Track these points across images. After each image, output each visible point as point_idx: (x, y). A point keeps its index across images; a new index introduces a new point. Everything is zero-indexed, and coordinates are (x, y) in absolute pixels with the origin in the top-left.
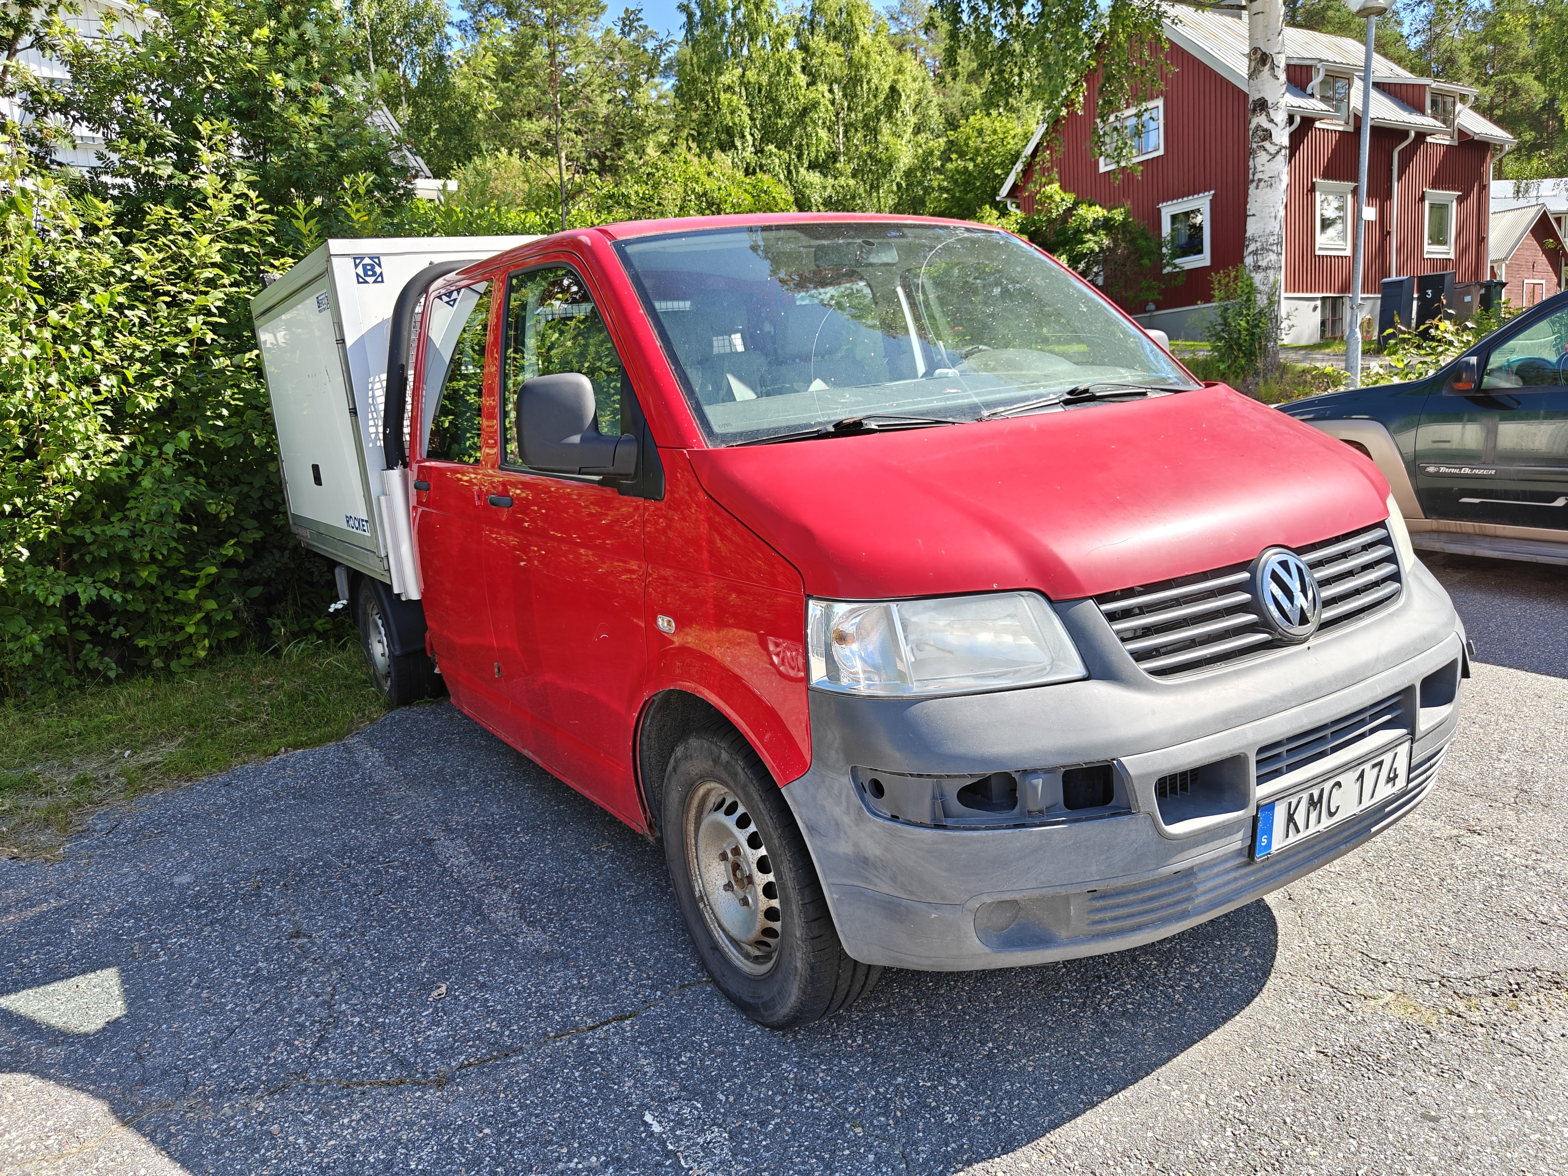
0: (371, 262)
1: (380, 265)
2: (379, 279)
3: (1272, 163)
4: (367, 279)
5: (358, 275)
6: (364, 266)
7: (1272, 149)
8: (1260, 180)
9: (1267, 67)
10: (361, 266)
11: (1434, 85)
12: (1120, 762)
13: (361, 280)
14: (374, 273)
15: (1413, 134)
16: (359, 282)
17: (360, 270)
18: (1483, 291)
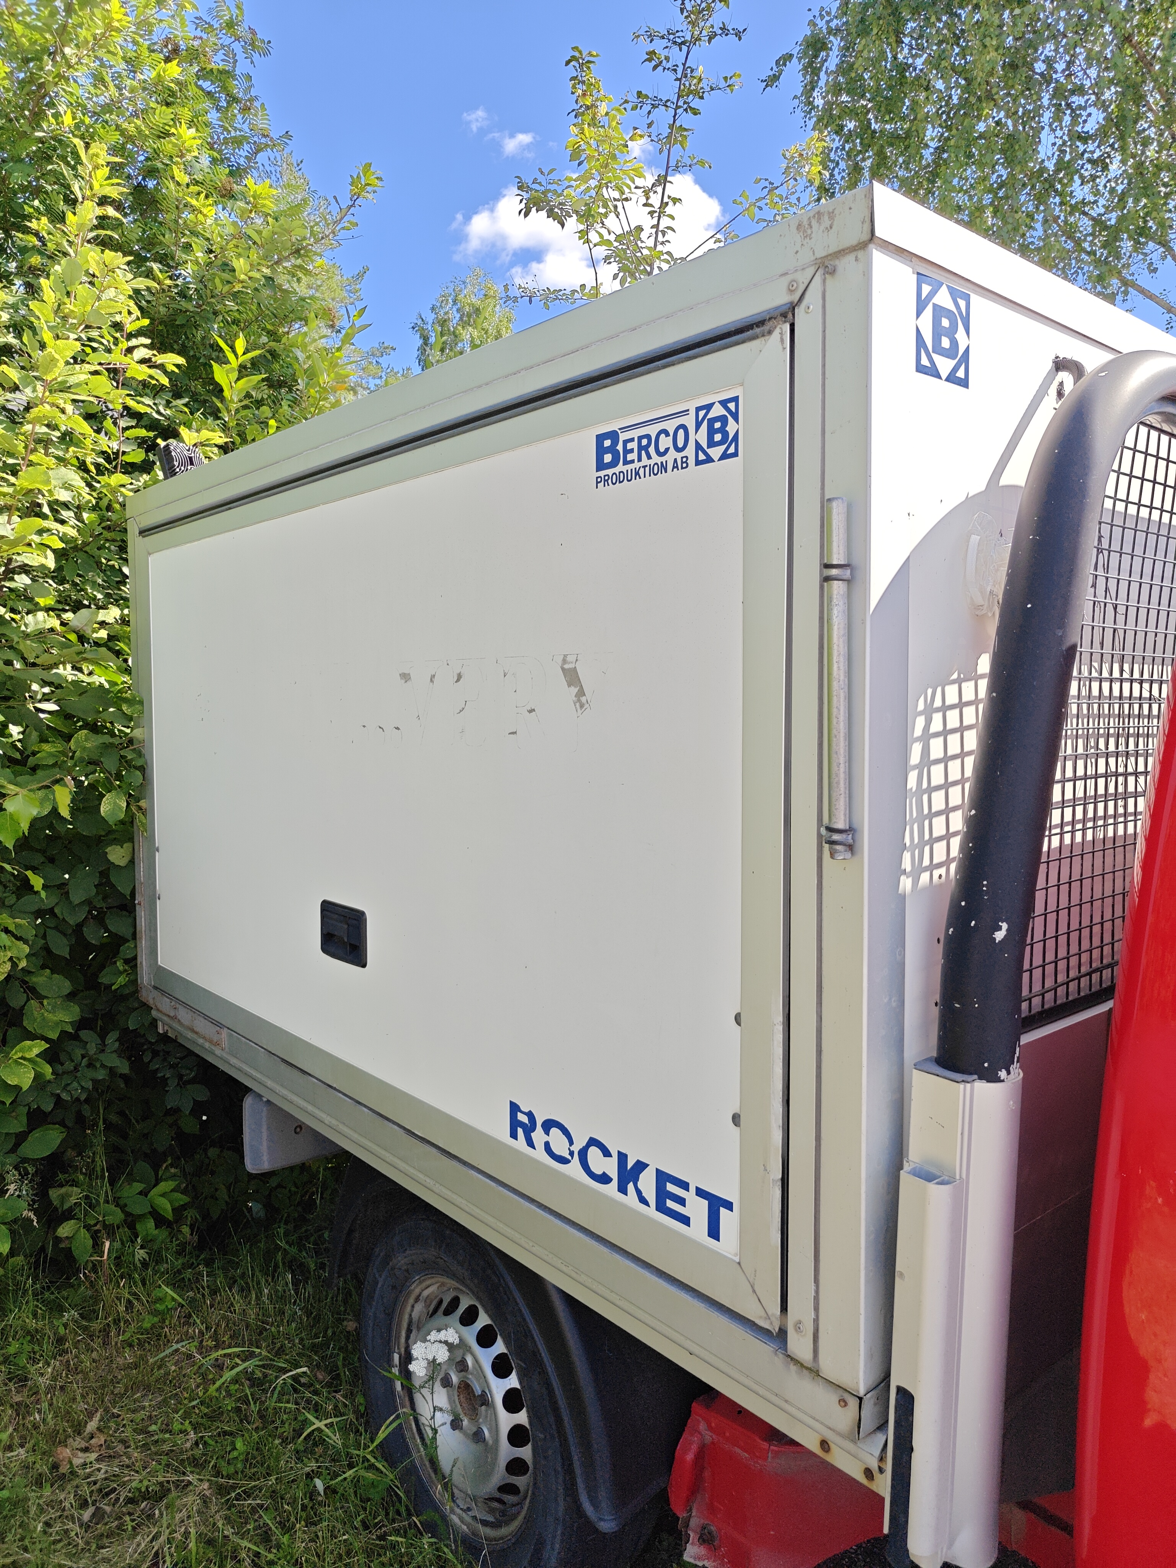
0: (950, 304)
6: (937, 313)
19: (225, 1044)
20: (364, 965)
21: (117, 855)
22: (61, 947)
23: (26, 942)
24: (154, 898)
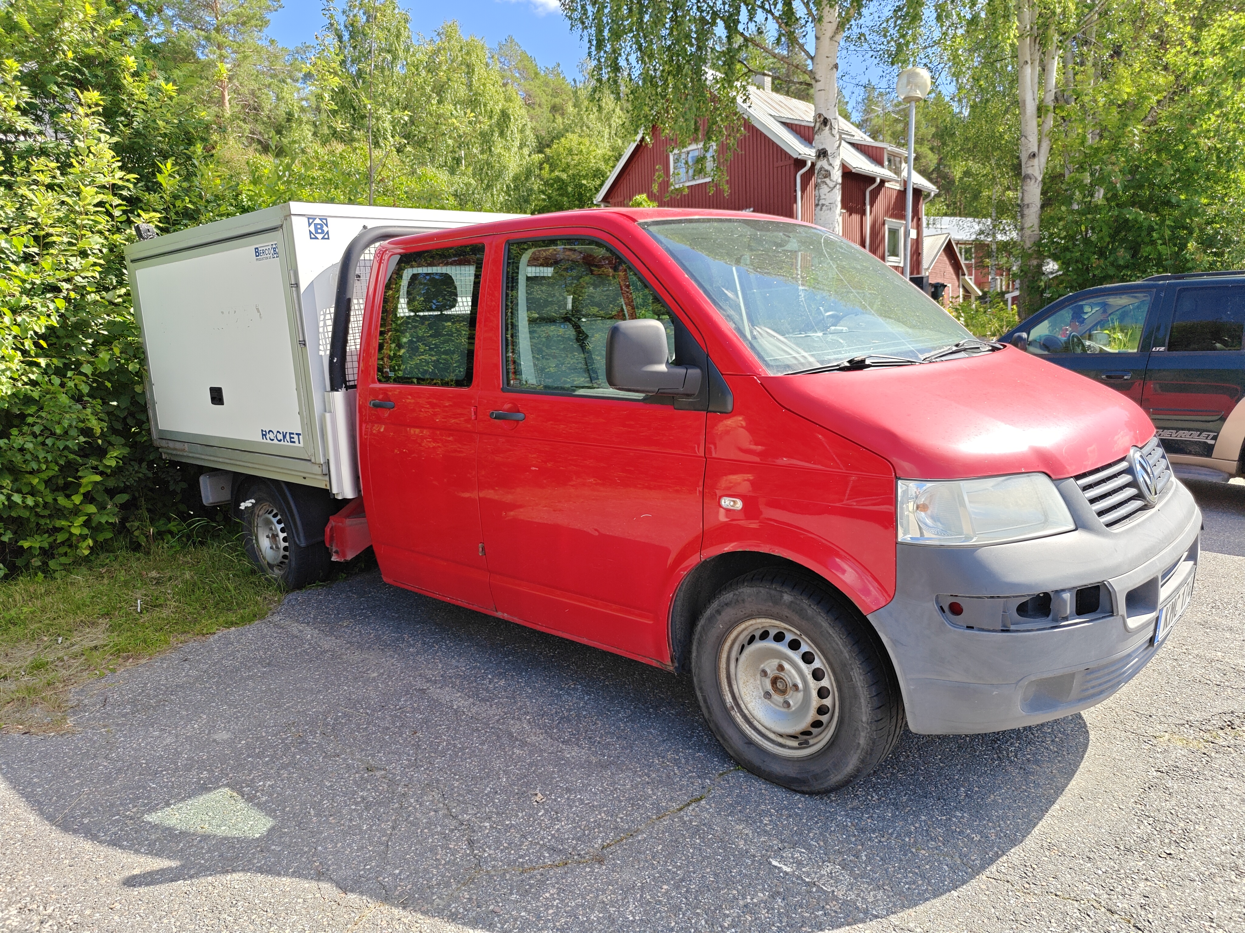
0: (320, 222)
1: (327, 225)
2: (326, 236)
3: (831, 194)
4: (317, 235)
5: (310, 232)
6: (316, 225)
7: (831, 184)
8: (823, 205)
9: (828, 127)
10: (313, 225)
11: (889, 149)
12: (1109, 583)
13: (313, 237)
14: (323, 232)
15: (878, 180)
16: (311, 238)
17: (312, 228)
18: (933, 290)
19: (187, 449)
20: (223, 404)
21: (138, 389)
22: (119, 426)
23: (105, 421)
24: (154, 403)
